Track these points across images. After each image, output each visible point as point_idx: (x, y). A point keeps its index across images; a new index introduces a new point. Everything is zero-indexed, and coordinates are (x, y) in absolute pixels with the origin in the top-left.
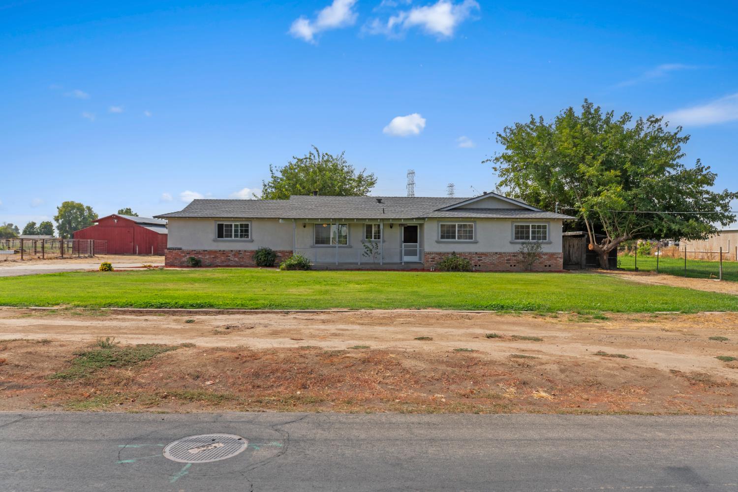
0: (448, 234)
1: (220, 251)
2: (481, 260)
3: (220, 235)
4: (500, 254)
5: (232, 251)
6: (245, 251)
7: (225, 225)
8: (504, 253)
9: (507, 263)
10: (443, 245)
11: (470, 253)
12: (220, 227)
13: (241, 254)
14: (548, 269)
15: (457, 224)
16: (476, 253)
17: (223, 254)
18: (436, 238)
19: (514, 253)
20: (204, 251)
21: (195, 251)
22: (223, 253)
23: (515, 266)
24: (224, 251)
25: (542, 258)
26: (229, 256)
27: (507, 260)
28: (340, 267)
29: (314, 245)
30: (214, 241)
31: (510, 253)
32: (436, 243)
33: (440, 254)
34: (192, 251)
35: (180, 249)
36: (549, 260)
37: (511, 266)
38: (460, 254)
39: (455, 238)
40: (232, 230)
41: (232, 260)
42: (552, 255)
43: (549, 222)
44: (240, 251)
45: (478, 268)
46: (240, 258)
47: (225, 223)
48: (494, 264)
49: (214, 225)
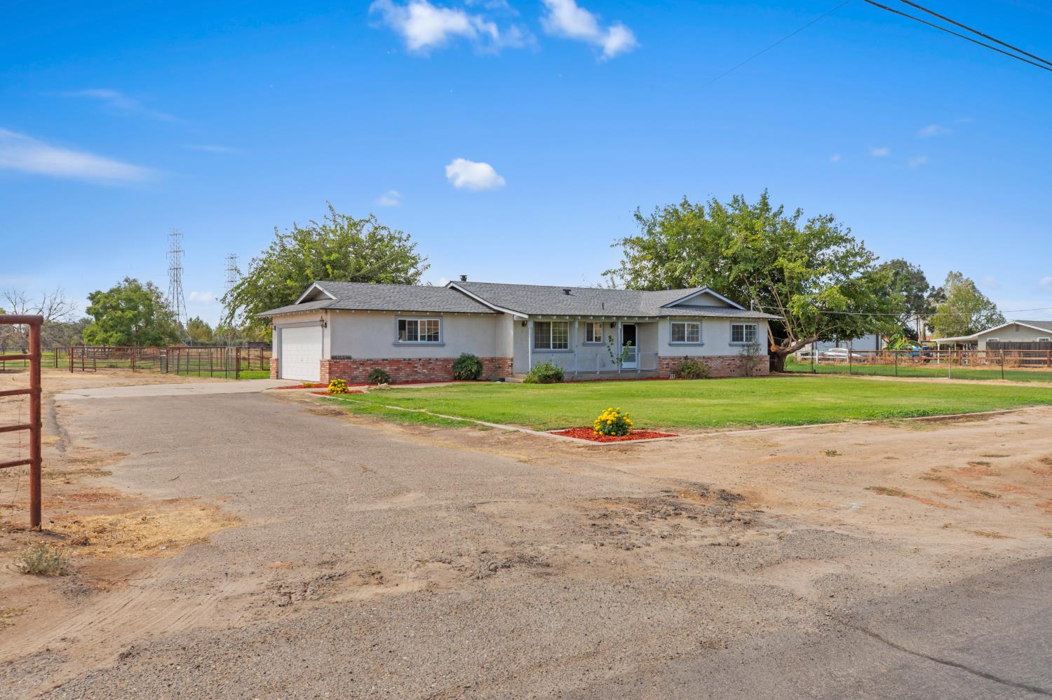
0: (678, 335)
1: (404, 360)
3: (402, 336)
4: (722, 357)
5: (420, 360)
6: (437, 359)
7: (409, 322)
8: (726, 357)
9: (728, 368)
10: (673, 349)
11: (699, 357)
12: (402, 325)
13: (431, 363)
14: (759, 373)
15: (686, 324)
16: (704, 357)
17: (409, 364)
18: (668, 340)
19: (734, 357)
20: (384, 360)
21: (371, 360)
22: (409, 362)
23: (734, 371)
24: (410, 360)
25: (754, 361)
26: (416, 367)
27: (728, 365)
28: (579, 378)
29: (535, 350)
30: (395, 344)
31: (730, 357)
32: (668, 346)
33: (673, 359)
34: (368, 360)
35: (349, 358)
36: (759, 363)
37: (731, 371)
38: (691, 359)
39: (685, 340)
40: (417, 329)
41: (419, 373)
42: (761, 359)
43: (758, 322)
44: (430, 359)
46: (431, 369)
47: (408, 319)
48: (718, 370)
49: (394, 322)
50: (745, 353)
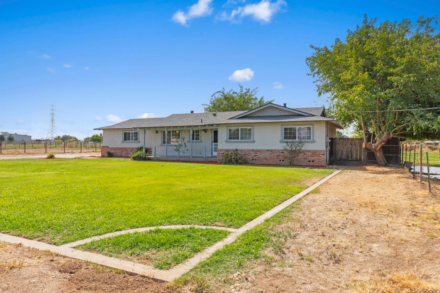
0: (233, 136)
1: (124, 148)
2: (257, 155)
3: (125, 139)
4: (271, 151)
5: (129, 148)
6: (135, 148)
7: (128, 133)
8: (275, 150)
9: (277, 158)
10: (230, 144)
11: (248, 150)
12: (125, 134)
13: (134, 150)
14: (311, 165)
15: (240, 128)
16: (253, 150)
17: (126, 150)
18: (225, 139)
19: (282, 150)
20: (117, 148)
21: (113, 148)
22: (126, 149)
23: (283, 160)
24: (126, 148)
25: (306, 154)
26: (128, 151)
27: (277, 156)
29: (162, 144)
30: (122, 142)
31: (279, 150)
32: (225, 143)
33: (228, 151)
35: (108, 147)
36: (312, 156)
37: (280, 160)
38: (241, 151)
39: (239, 139)
40: (130, 136)
41: (129, 153)
42: (314, 153)
43: (313, 124)
44: (133, 148)
45: (254, 162)
46: (133, 152)
47: (127, 132)
48: (266, 159)
49: (122, 133)
50: (289, 148)
